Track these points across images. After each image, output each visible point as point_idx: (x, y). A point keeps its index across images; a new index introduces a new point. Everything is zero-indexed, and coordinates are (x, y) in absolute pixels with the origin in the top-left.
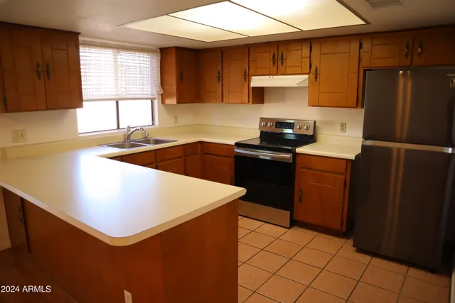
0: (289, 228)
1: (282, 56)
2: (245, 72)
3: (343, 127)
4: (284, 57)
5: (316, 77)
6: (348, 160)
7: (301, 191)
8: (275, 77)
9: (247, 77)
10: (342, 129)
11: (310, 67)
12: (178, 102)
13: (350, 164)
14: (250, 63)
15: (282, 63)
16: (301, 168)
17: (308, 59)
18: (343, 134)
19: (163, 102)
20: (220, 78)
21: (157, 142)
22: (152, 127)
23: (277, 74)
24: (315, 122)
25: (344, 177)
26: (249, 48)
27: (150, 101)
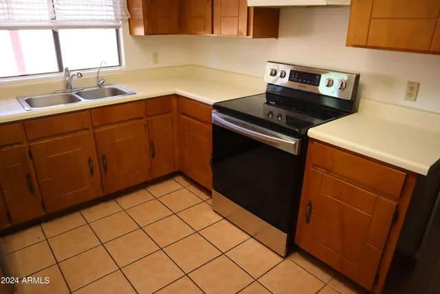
0: (285, 258)
3: (413, 90)
6: (409, 174)
7: (310, 204)
10: (410, 95)
12: (146, 34)
13: (412, 182)
16: (314, 165)
18: (410, 103)
19: (131, 33)
21: (115, 92)
22: (118, 68)
24: (358, 77)
25: (396, 204)
27: (114, 30)
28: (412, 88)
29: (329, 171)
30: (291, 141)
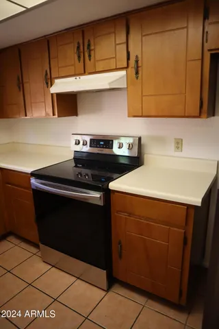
0: (107, 291)
1: (89, 45)
2: (46, 74)
3: (179, 144)
4: (92, 48)
5: (137, 73)
6: (189, 207)
8: (82, 77)
9: (49, 82)
10: (178, 148)
11: (128, 59)
13: (192, 212)
14: (51, 61)
15: (90, 56)
16: (118, 211)
17: (125, 46)
18: (178, 154)
20: (21, 85)
23: (84, 73)
24: (140, 139)
25: (183, 231)
26: (48, 41)
28: (178, 143)
29: (130, 214)
30: (97, 195)
